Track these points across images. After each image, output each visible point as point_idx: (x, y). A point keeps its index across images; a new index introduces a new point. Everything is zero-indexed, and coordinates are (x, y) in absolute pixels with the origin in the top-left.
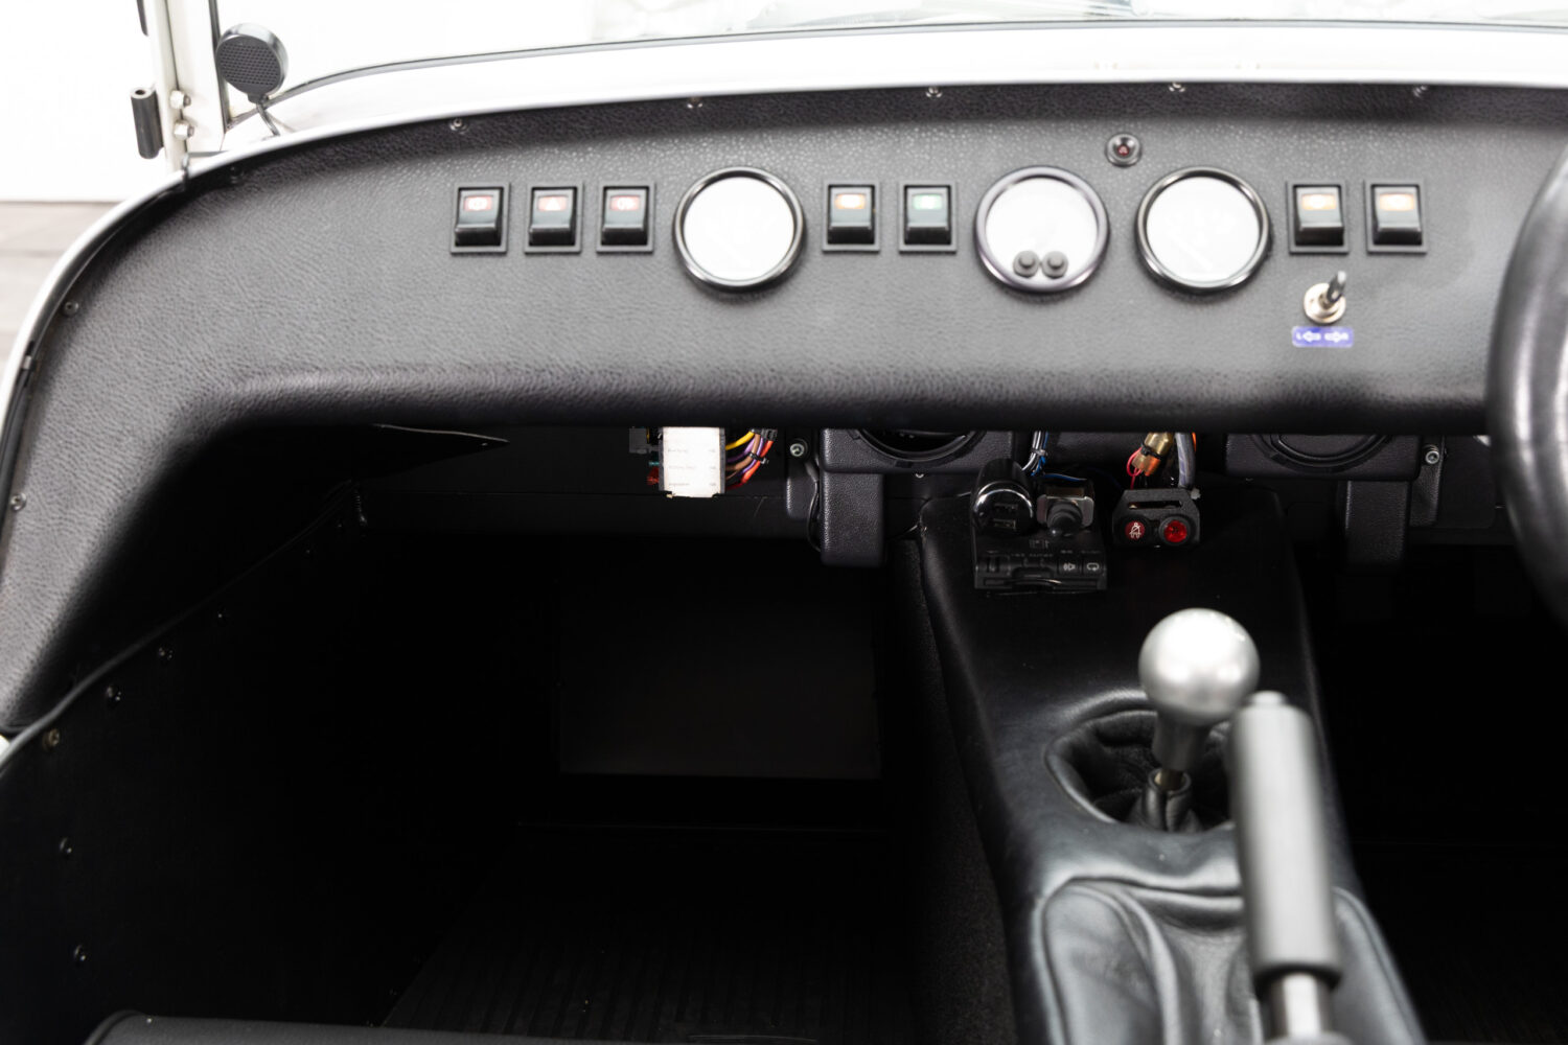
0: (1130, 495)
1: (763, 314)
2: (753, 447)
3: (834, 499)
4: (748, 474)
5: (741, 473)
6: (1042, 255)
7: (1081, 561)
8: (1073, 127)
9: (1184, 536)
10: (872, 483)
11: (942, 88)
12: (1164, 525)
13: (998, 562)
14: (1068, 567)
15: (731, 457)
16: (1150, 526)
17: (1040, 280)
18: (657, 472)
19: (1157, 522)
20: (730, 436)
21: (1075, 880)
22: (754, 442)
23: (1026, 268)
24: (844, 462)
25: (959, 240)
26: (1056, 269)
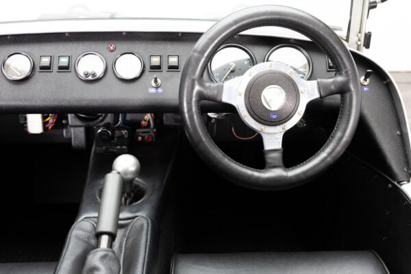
0: (138, 130)
1: (24, 86)
2: (51, 121)
3: (74, 133)
4: (50, 127)
5: (48, 127)
6: (90, 72)
7: (121, 145)
8: (100, 43)
9: (150, 140)
10: (82, 129)
11: (69, 33)
12: (146, 137)
13: (102, 146)
14: (118, 147)
15: (45, 124)
16: (143, 137)
17: (90, 78)
18: (26, 127)
19: (144, 137)
20: (44, 118)
21: (85, 218)
22: (50, 119)
23: (87, 75)
24: (74, 124)
25: (72, 68)
26: (94, 75)
